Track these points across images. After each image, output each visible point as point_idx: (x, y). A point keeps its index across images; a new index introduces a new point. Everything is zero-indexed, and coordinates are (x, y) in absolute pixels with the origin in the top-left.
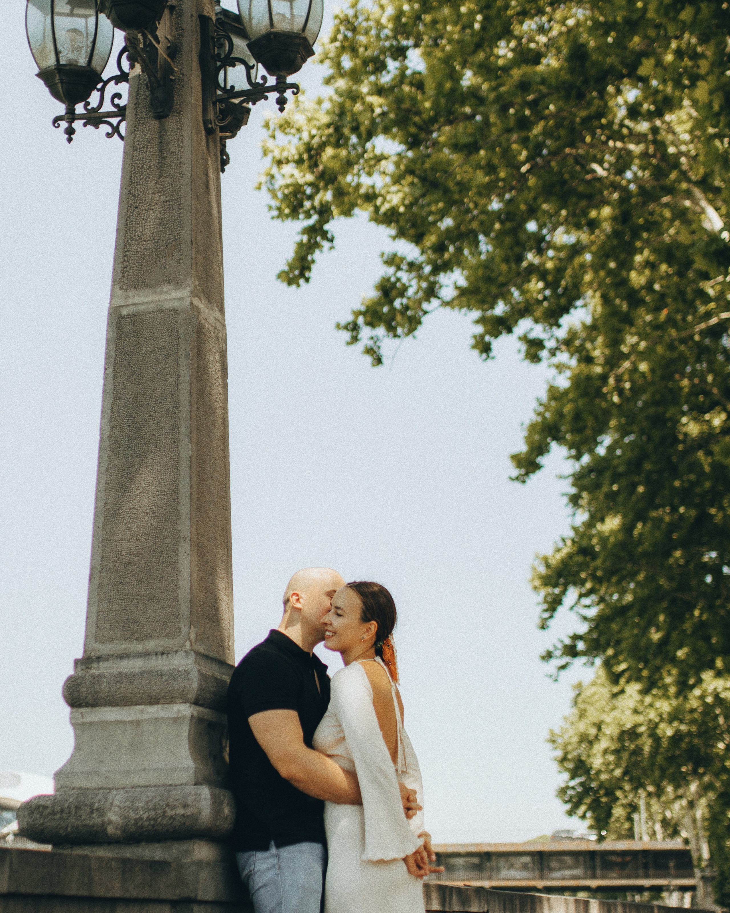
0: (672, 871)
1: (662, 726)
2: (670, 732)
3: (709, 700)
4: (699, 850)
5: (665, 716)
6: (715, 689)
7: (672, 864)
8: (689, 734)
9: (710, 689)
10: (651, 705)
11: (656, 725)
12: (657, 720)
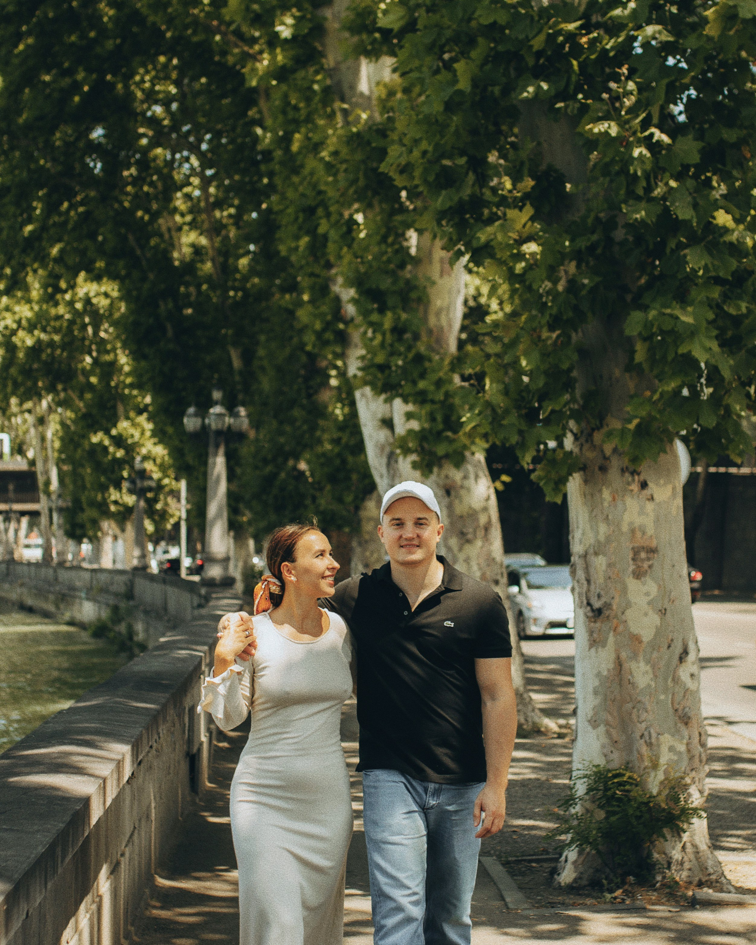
0: (11, 495)
1: (21, 333)
2: (29, 342)
3: (79, 306)
4: (47, 472)
5: (24, 323)
6: (87, 294)
7: (11, 487)
8: (51, 344)
9: (81, 292)
10: (7, 309)
11: (14, 333)
12: (15, 326)
